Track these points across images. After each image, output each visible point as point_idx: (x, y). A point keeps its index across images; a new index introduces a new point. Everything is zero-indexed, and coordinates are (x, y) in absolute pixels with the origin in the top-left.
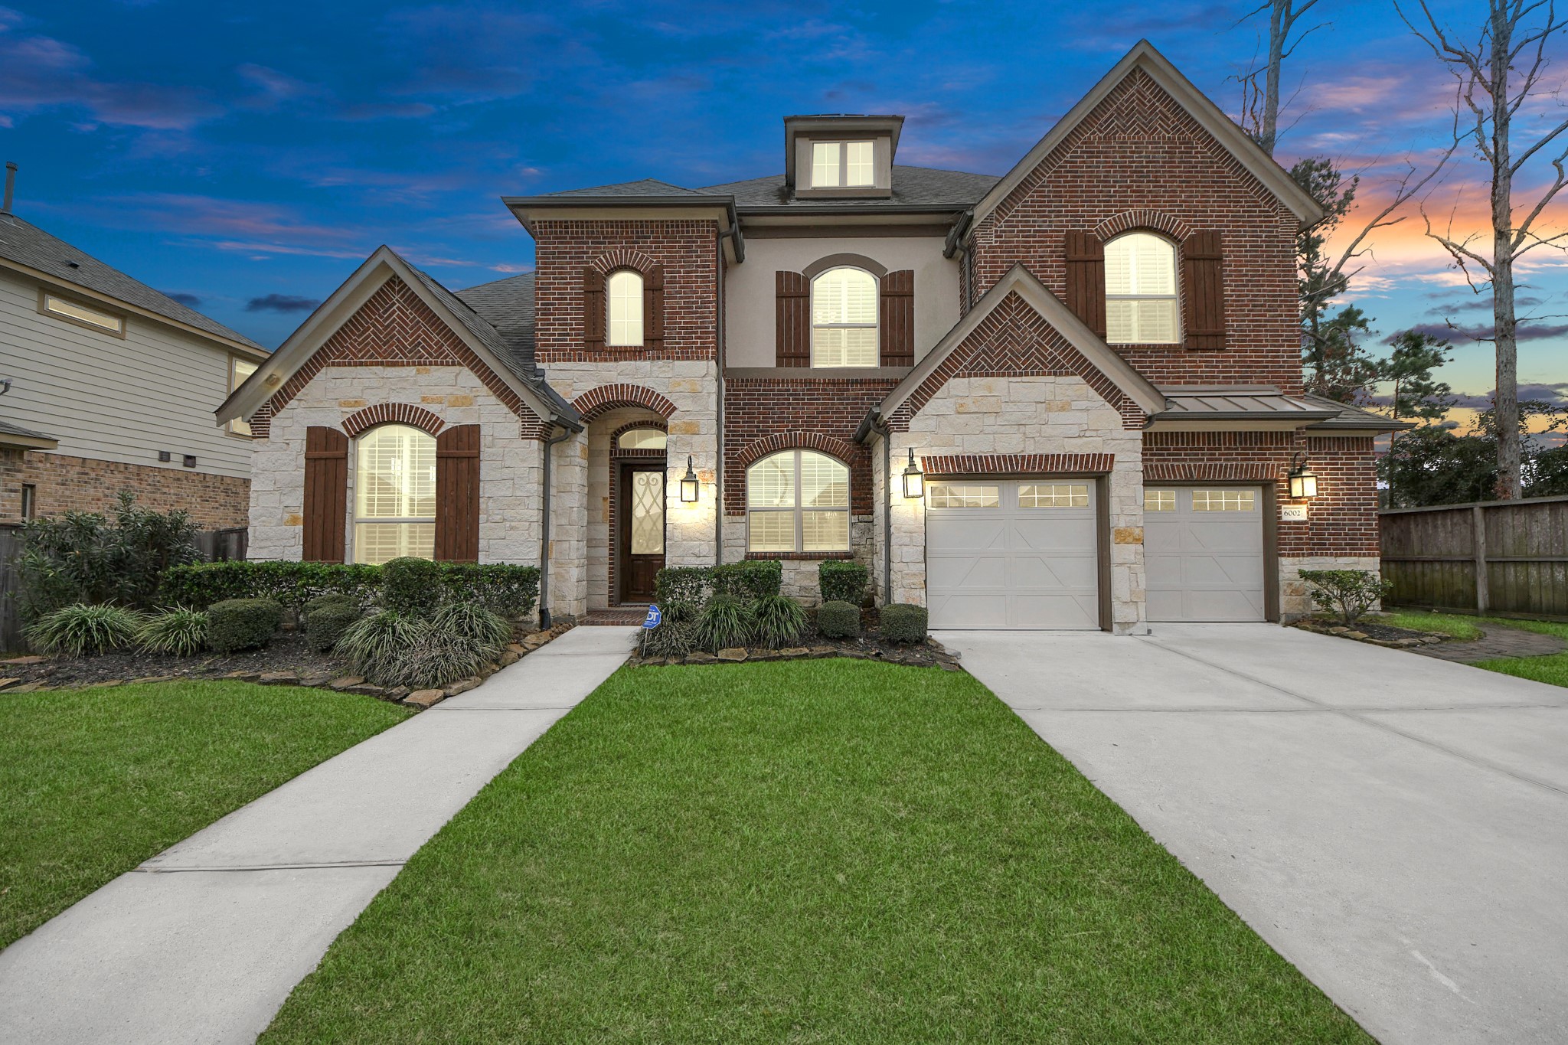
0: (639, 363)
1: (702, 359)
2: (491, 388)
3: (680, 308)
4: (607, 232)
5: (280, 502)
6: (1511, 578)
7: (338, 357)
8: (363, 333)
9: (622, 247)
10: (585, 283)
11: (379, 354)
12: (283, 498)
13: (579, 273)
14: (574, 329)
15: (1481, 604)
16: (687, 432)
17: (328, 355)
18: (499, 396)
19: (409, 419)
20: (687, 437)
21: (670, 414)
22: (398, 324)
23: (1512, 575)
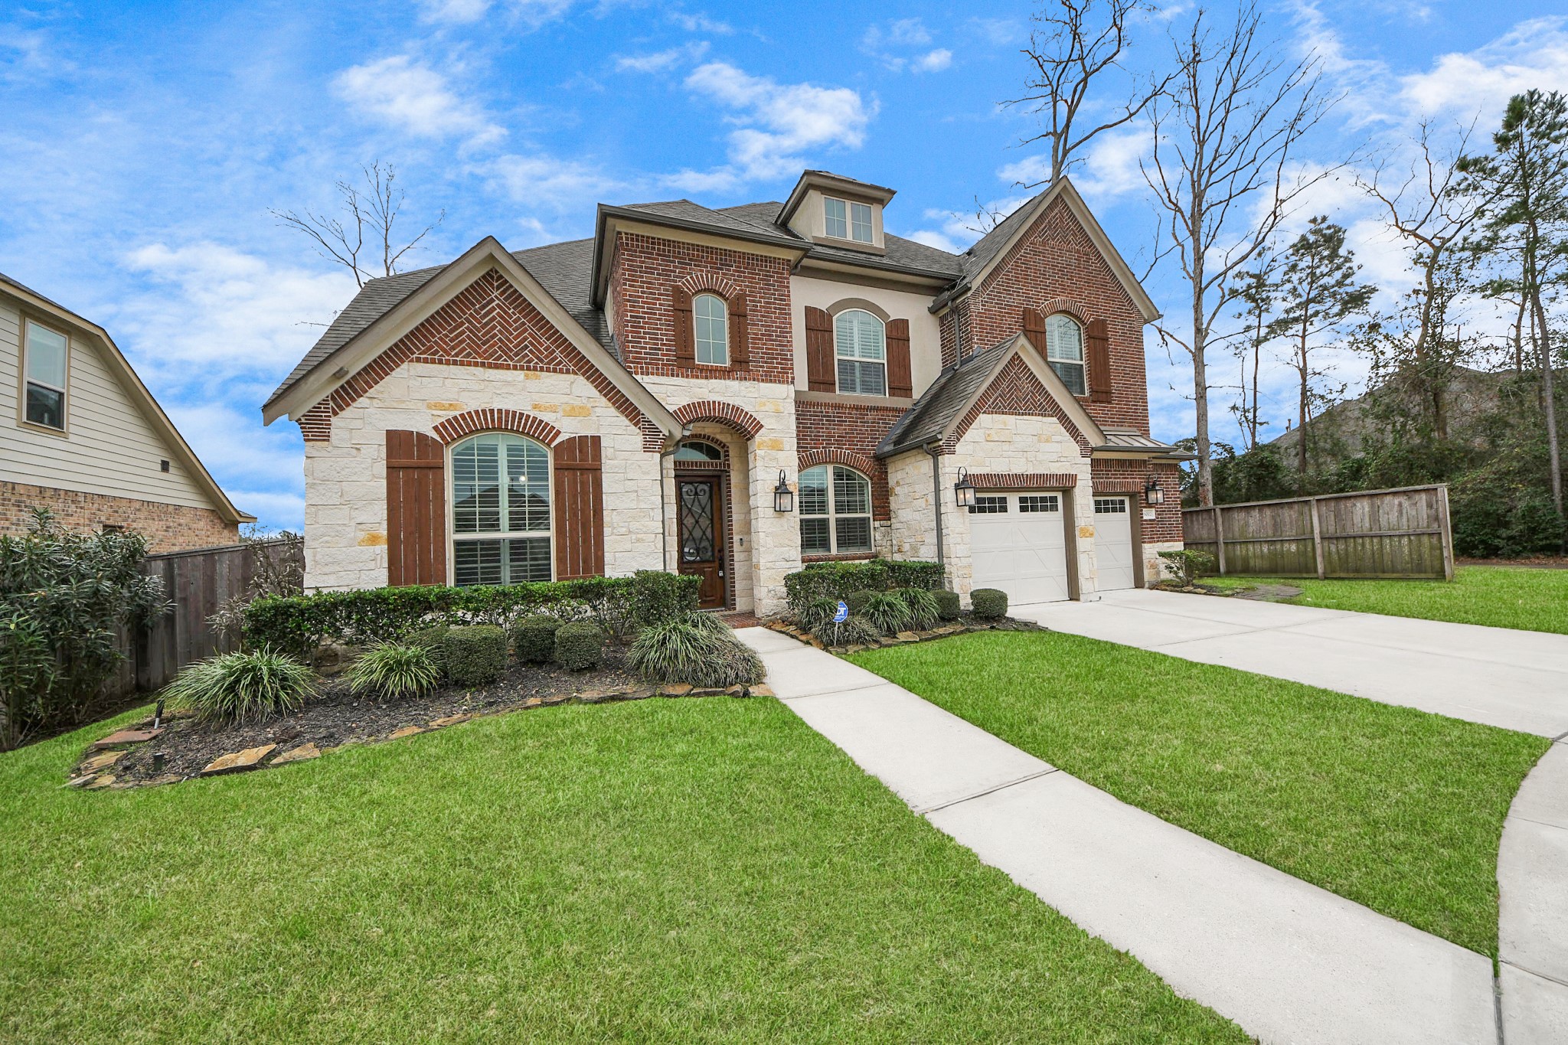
0: (728, 382)
1: (783, 382)
2: (609, 400)
3: (762, 335)
4: (693, 255)
5: (350, 519)
6: (1238, 553)
7: (424, 353)
8: (456, 328)
9: (708, 271)
10: (673, 301)
11: (477, 353)
12: (354, 513)
13: (667, 290)
14: (665, 345)
15: (1222, 569)
16: (773, 448)
17: (409, 349)
18: (618, 408)
19: (518, 426)
20: (774, 453)
21: (757, 431)
22: (499, 322)
23: (1239, 550)
